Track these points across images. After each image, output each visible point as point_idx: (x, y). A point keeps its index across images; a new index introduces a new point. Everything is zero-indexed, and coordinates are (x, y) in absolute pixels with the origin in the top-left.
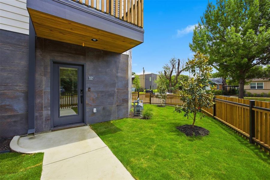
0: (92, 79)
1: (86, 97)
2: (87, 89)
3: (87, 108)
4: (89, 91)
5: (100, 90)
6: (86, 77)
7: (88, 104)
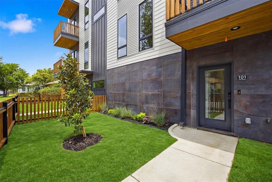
0: (244, 78)
1: (235, 102)
2: (235, 92)
3: (235, 115)
4: (238, 94)
5: (259, 93)
6: (235, 77)
7: (237, 111)
